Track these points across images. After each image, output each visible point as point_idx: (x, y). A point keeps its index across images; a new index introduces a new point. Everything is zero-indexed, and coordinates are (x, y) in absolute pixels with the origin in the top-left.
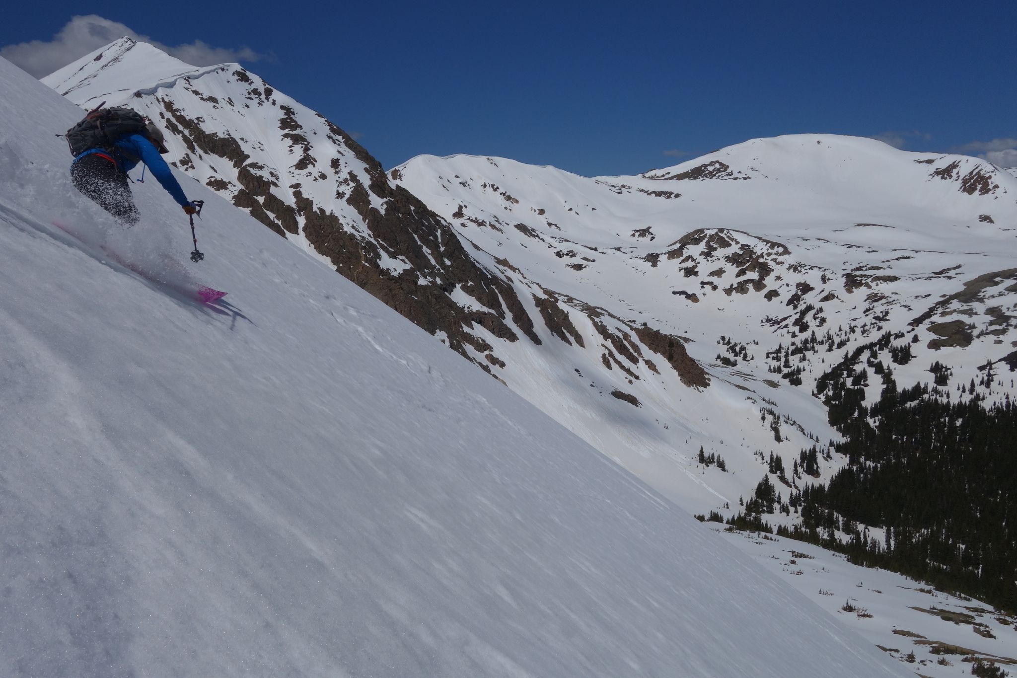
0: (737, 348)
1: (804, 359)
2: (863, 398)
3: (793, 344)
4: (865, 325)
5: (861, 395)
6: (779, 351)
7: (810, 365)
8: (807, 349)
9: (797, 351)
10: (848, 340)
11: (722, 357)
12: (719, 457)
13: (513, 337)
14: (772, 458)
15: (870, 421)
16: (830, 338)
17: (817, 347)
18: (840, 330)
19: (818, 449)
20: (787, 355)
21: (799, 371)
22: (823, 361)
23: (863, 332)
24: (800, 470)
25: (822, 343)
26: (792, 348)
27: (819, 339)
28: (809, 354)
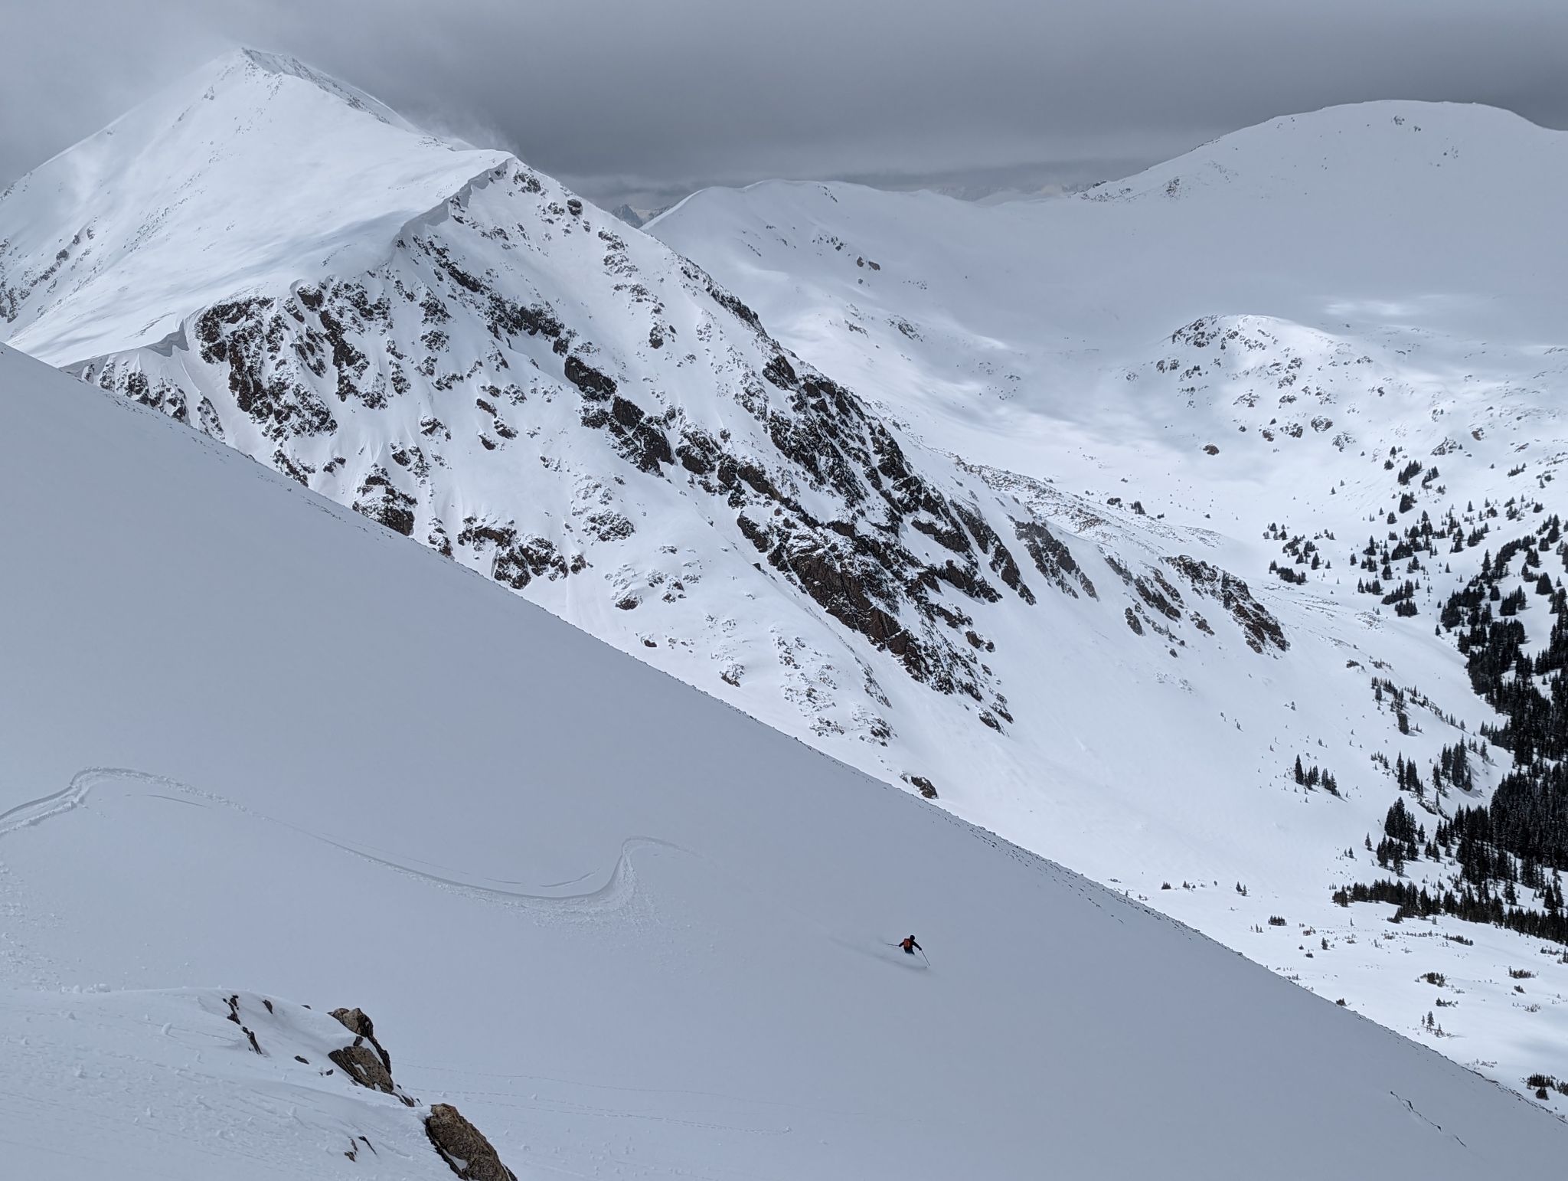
0: (1301, 547)
1: (1414, 566)
2: (1522, 639)
3: (1393, 537)
4: (1512, 502)
5: (1517, 632)
6: (1370, 551)
7: (1427, 577)
8: (1418, 548)
9: (1401, 552)
10: (1486, 530)
11: (1279, 566)
12: (1325, 773)
13: (992, 596)
14: (1400, 763)
15: (1536, 680)
16: (1453, 524)
17: (1435, 543)
18: (1470, 509)
19: (1466, 744)
20: (1385, 561)
21: (1409, 589)
22: (1448, 571)
23: (1512, 515)
24: (1444, 781)
25: (1441, 535)
26: (1393, 545)
27: (1437, 527)
28: (1422, 556)
